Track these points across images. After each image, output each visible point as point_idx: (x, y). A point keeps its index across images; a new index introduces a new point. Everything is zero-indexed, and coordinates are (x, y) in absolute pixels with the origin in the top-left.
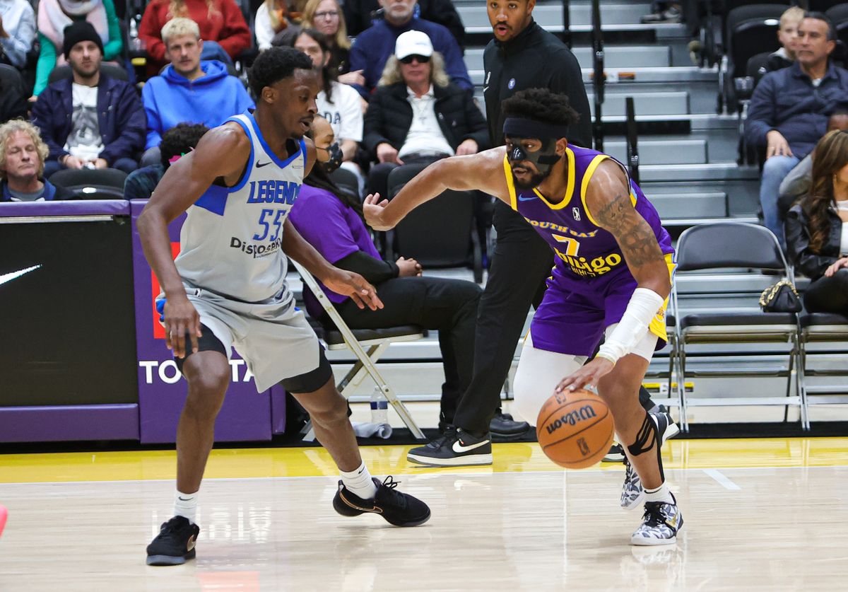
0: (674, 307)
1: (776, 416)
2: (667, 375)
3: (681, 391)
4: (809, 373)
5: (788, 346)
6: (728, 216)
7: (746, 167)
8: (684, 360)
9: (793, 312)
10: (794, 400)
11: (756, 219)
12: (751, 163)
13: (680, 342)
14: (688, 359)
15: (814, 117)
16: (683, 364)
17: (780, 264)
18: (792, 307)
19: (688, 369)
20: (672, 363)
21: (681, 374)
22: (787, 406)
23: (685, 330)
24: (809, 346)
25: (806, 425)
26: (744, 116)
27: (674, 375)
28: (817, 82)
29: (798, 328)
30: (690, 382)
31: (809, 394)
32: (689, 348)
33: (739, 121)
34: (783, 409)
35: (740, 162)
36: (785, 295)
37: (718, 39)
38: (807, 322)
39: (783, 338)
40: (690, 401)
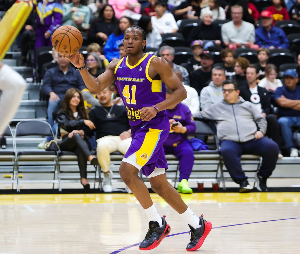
0: (15, 149)
1: (50, 187)
2: (12, 172)
3: (17, 178)
4: (61, 172)
5: (54, 163)
6: (36, 118)
7: (42, 101)
8: (18, 167)
9: (56, 151)
10: (56, 181)
11: (45, 119)
12: (44, 100)
13: (17, 161)
14: (20, 167)
15: (65, 85)
16: (18, 168)
17: (51, 134)
18: (55, 149)
19: (20, 170)
20: (14, 168)
21: (17, 172)
22: (54, 184)
23: (19, 157)
24: (61, 163)
25: (60, 190)
26: (42, 84)
27: (15, 172)
28: (65, 73)
29: (57, 157)
30: (20, 175)
31: (61, 179)
32: (20, 163)
33: (40, 85)
34: (52, 184)
35: (40, 100)
36: (53, 145)
37: (33, 57)
38: (61, 154)
39: (52, 160)
40: (21, 181)
